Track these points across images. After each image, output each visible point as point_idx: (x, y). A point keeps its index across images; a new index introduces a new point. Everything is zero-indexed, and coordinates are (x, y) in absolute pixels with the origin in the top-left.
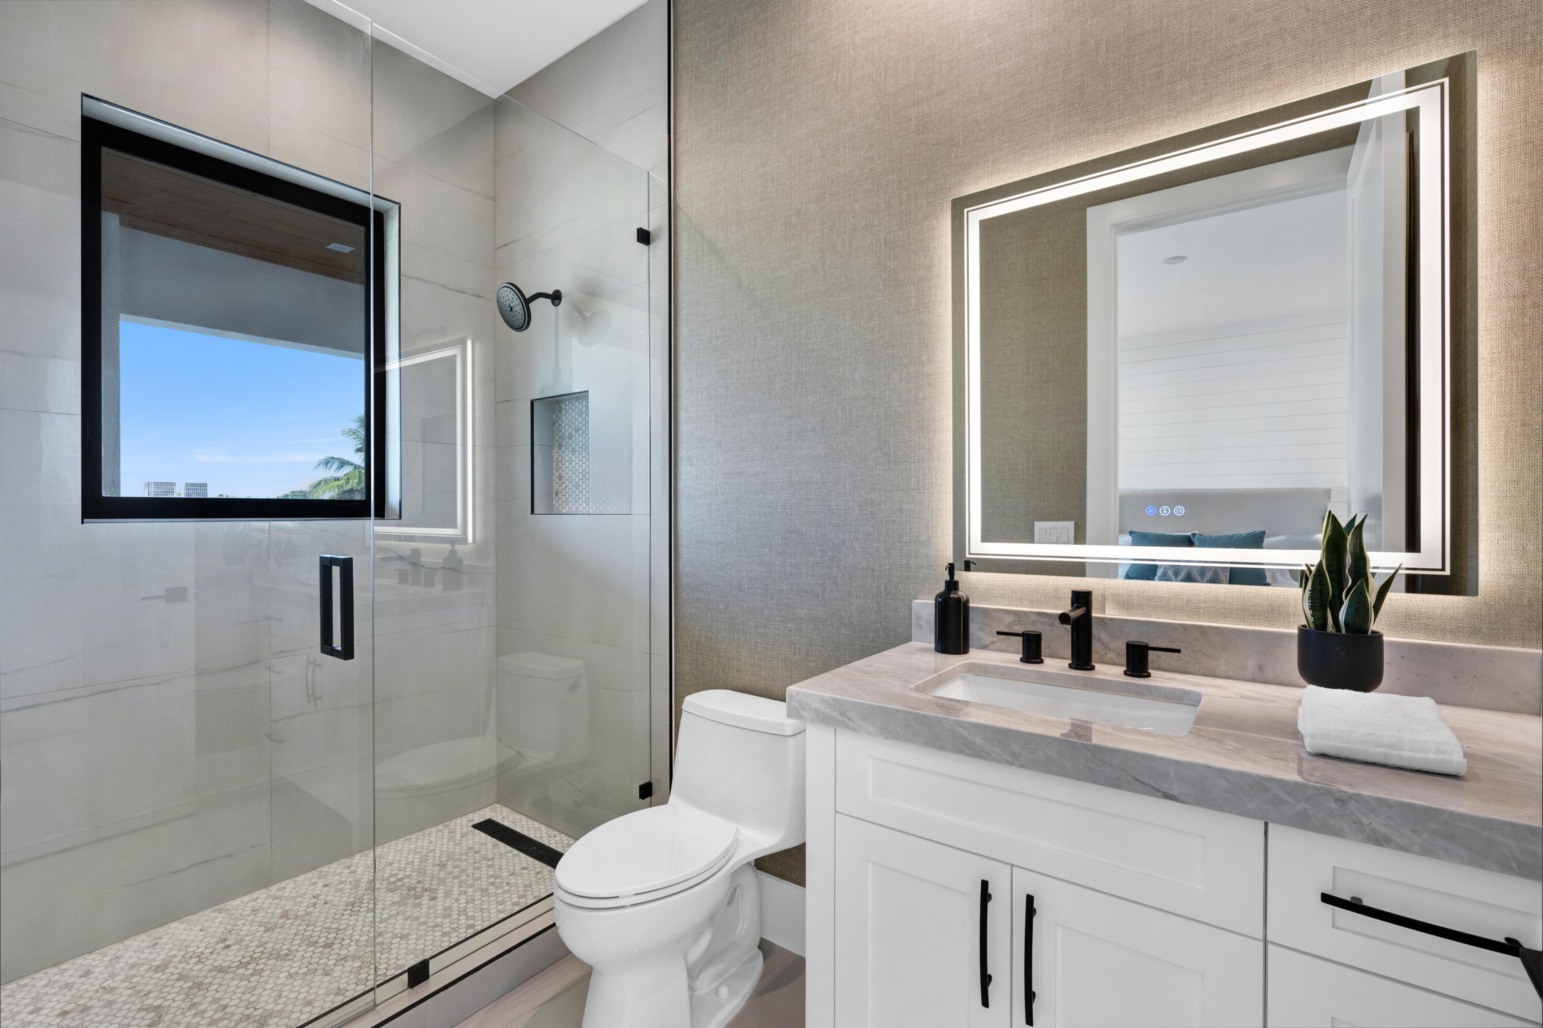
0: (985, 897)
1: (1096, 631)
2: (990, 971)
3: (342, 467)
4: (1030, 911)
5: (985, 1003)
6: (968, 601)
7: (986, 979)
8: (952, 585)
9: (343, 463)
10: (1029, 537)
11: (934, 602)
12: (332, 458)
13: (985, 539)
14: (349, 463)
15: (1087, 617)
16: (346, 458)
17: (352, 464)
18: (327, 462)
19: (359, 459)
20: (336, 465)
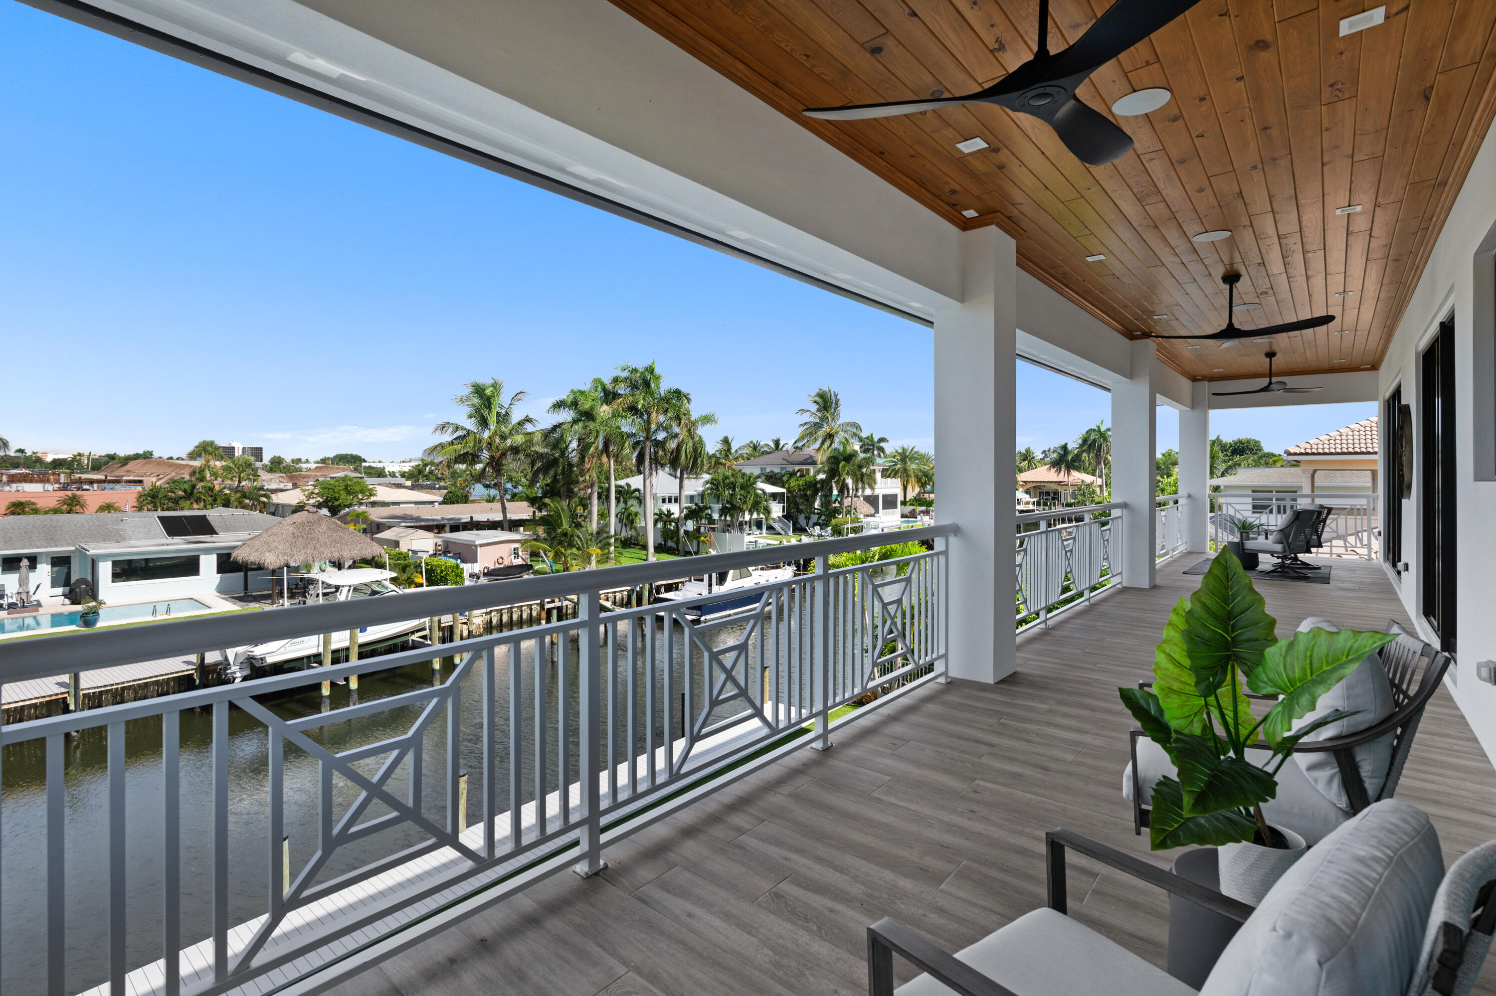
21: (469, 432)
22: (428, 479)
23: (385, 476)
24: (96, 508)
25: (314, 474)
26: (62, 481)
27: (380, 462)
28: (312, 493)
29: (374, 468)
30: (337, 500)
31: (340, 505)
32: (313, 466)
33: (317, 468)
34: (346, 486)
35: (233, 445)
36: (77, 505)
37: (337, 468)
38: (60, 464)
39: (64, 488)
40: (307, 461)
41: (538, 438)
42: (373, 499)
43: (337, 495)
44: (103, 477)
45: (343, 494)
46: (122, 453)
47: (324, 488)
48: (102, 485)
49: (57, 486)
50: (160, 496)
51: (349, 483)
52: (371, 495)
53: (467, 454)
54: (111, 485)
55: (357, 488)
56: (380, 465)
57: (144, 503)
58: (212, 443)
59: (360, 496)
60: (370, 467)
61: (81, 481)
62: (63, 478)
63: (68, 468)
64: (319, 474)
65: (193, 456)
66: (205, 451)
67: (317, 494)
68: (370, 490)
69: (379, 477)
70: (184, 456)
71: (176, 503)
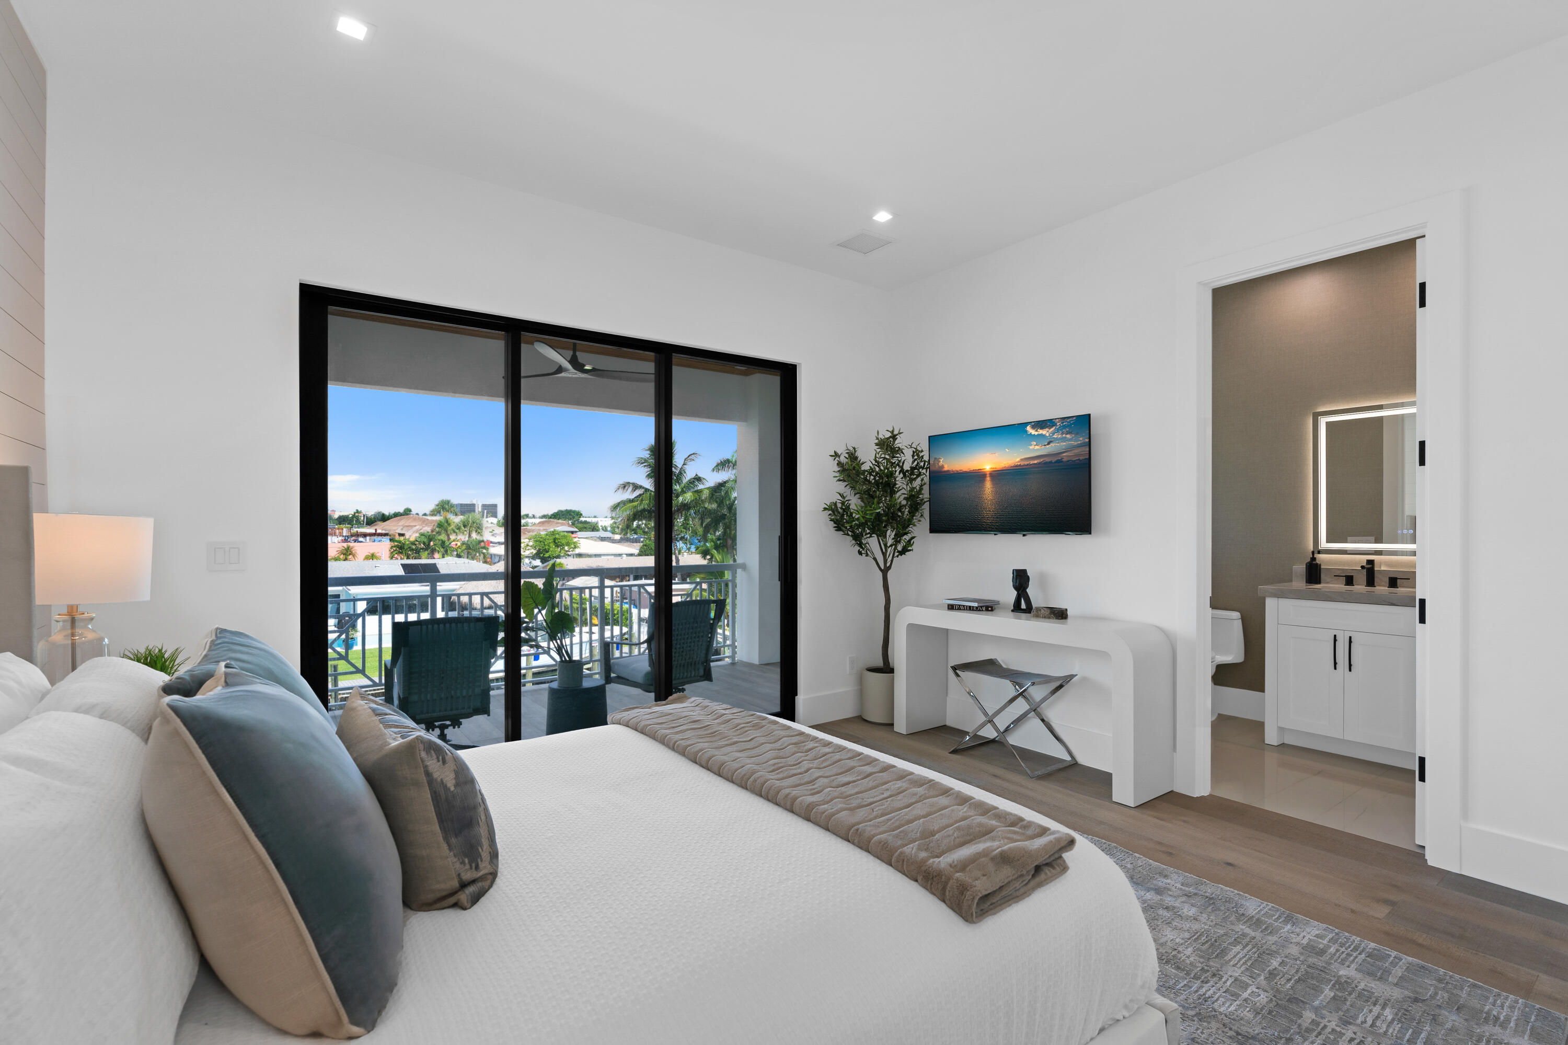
0: (1335, 640)
1: (1376, 575)
2: (1337, 661)
3: (635, 491)
4: (1350, 642)
5: (1335, 668)
6: (1320, 565)
7: (1335, 663)
8: (1313, 559)
9: (636, 487)
10: (1346, 542)
11: (1305, 566)
12: (629, 483)
13: (1328, 542)
14: (641, 487)
15: (1373, 568)
16: (640, 483)
17: (643, 488)
18: (624, 486)
19: (649, 484)
20: (630, 489)
21: (647, 490)
22: (636, 533)
23: (598, 530)
24: (363, 557)
25: (537, 528)
26: (344, 534)
27: (595, 517)
28: (528, 545)
29: (589, 523)
30: (547, 552)
31: (549, 557)
32: (537, 521)
33: (540, 523)
34: (555, 539)
35: (474, 502)
36: (350, 554)
37: (557, 523)
38: (344, 520)
39: (345, 541)
40: (534, 517)
41: (706, 494)
42: (577, 551)
43: (547, 547)
44: (374, 531)
45: (553, 546)
46: (387, 512)
47: (536, 541)
48: (373, 537)
49: (340, 538)
50: (406, 547)
51: (557, 536)
52: (575, 547)
53: (644, 510)
54: (380, 538)
55: (564, 541)
56: (594, 520)
57: (394, 553)
58: (448, 502)
59: (566, 548)
60: (586, 522)
61: (358, 535)
62: (345, 532)
63: (349, 524)
64: (541, 528)
65: (434, 513)
66: (443, 508)
67: (531, 546)
68: (574, 543)
69: (593, 531)
70: (428, 513)
71: (417, 553)
